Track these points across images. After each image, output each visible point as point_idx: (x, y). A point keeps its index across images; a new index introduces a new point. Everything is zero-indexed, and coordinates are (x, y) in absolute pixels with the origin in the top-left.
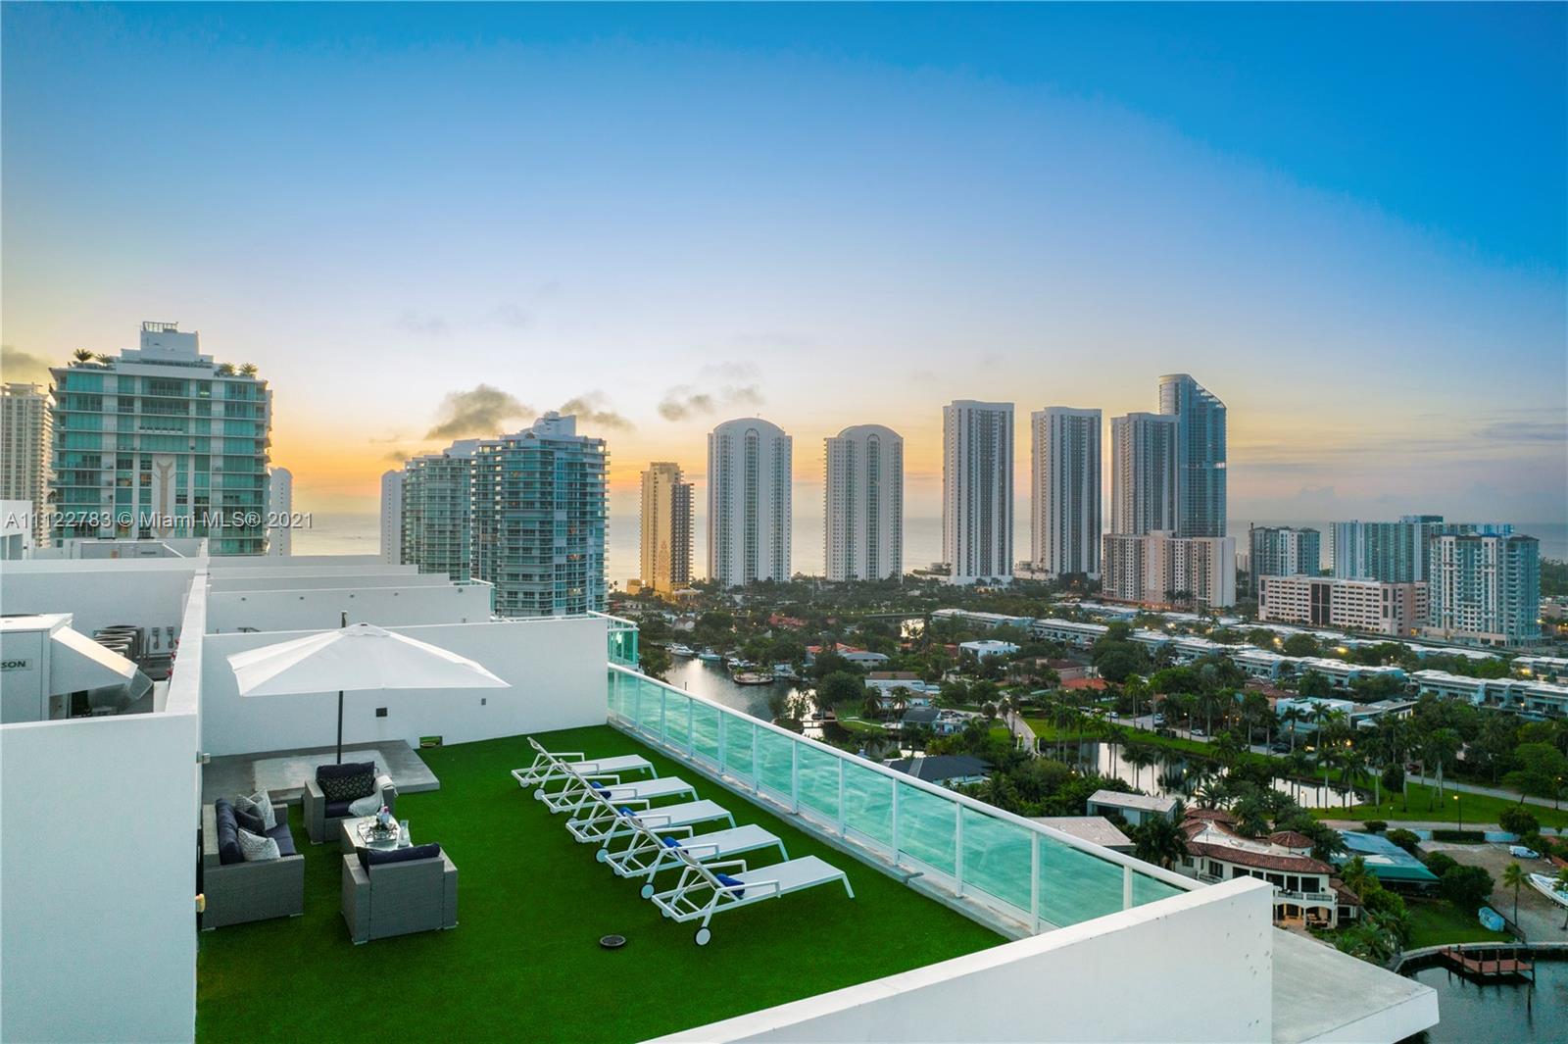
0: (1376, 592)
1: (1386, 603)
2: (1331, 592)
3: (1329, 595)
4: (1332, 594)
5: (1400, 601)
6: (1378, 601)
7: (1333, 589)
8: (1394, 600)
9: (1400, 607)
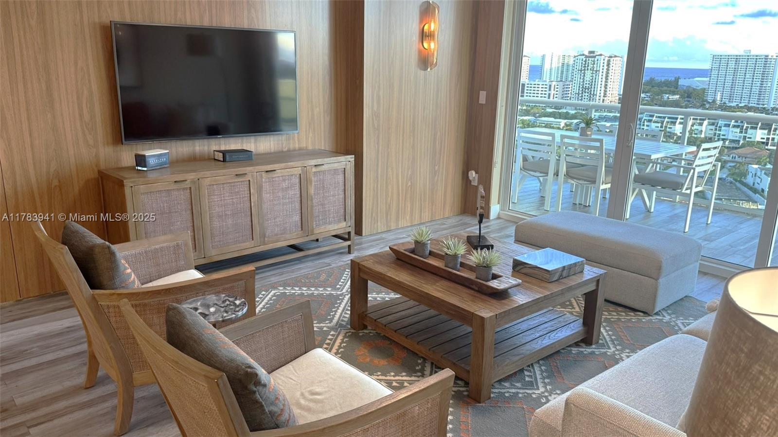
0: (546, 86)
1: (550, 92)
2: (526, 87)
3: (524, 89)
4: (526, 88)
5: (557, 91)
6: (545, 91)
7: (526, 86)
8: (554, 90)
9: (557, 94)
